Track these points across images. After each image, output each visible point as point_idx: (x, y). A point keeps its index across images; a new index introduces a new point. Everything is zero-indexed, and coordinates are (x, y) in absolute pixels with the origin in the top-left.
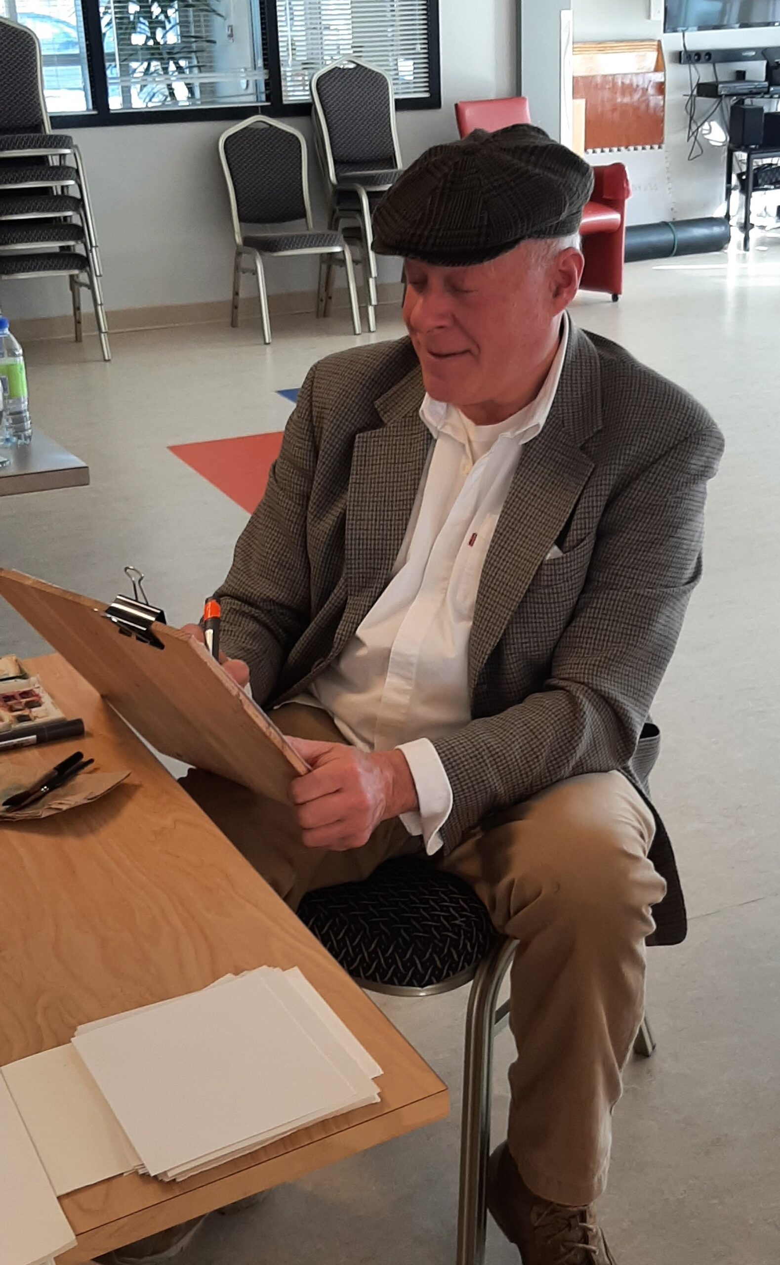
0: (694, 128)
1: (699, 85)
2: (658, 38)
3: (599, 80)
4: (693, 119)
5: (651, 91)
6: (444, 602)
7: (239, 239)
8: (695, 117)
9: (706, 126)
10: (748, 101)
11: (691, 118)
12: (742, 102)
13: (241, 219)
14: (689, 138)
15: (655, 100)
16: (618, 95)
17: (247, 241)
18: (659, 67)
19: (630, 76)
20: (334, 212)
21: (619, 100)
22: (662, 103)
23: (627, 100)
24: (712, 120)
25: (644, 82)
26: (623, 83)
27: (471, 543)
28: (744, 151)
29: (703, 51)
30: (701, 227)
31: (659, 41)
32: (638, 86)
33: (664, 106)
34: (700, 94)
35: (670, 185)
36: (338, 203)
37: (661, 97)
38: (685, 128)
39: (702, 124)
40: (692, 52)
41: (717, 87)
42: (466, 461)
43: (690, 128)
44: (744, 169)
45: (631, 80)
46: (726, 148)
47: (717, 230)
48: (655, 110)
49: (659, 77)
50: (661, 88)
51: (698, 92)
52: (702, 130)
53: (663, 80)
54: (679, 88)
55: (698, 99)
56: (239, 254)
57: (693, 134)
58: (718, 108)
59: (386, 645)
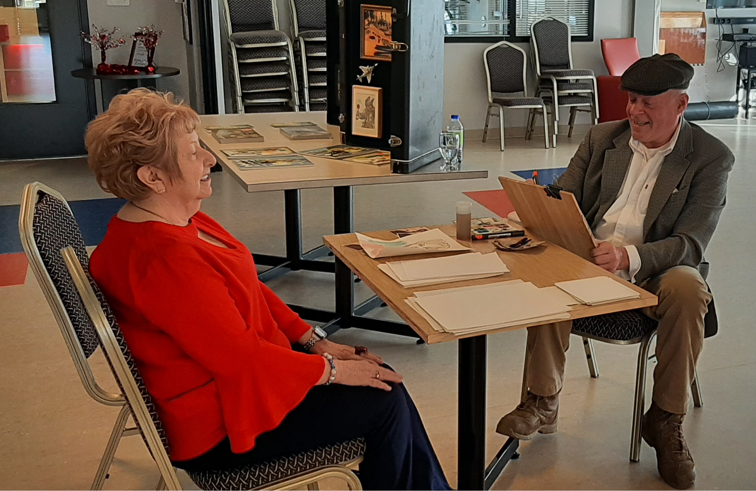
0: (720, 56)
1: (724, 35)
2: (703, 11)
3: (672, 30)
4: (720, 52)
5: (699, 37)
6: (635, 208)
7: (490, 100)
8: (721, 51)
9: (727, 55)
10: (749, 44)
11: (719, 51)
12: (746, 44)
13: (492, 91)
14: (717, 61)
15: (700, 41)
16: (682, 38)
17: (495, 101)
18: (703, 25)
19: (688, 29)
20: (538, 89)
21: (682, 41)
22: (704, 43)
23: (685, 41)
24: (730, 53)
25: (695, 32)
26: (684, 33)
27: (646, 188)
28: (746, 68)
29: (726, 18)
30: (723, 106)
31: (704, 13)
32: (692, 34)
33: (705, 45)
34: (724, 39)
35: (707, 84)
36: (541, 85)
37: (703, 40)
38: (716, 56)
39: (725, 54)
40: (720, 18)
41: (733, 36)
42: (644, 161)
43: (718, 56)
44: (746, 78)
45: (689, 31)
46: (737, 67)
47: (731, 108)
48: (700, 46)
49: (703, 30)
50: (704, 35)
51: (723, 39)
52: (725, 57)
53: (705, 31)
54: (713, 36)
55: (723, 42)
56: (490, 107)
57: (720, 59)
58: (734, 47)
59: (615, 221)
